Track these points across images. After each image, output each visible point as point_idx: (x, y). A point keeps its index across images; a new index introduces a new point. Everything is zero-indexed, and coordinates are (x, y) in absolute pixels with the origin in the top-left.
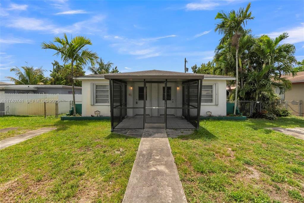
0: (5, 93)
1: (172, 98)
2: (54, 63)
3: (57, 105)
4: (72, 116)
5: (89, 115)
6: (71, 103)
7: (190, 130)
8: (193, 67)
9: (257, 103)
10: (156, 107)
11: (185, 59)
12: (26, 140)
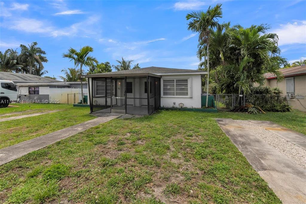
0: (50, 88)
3: (75, 96)
4: (81, 104)
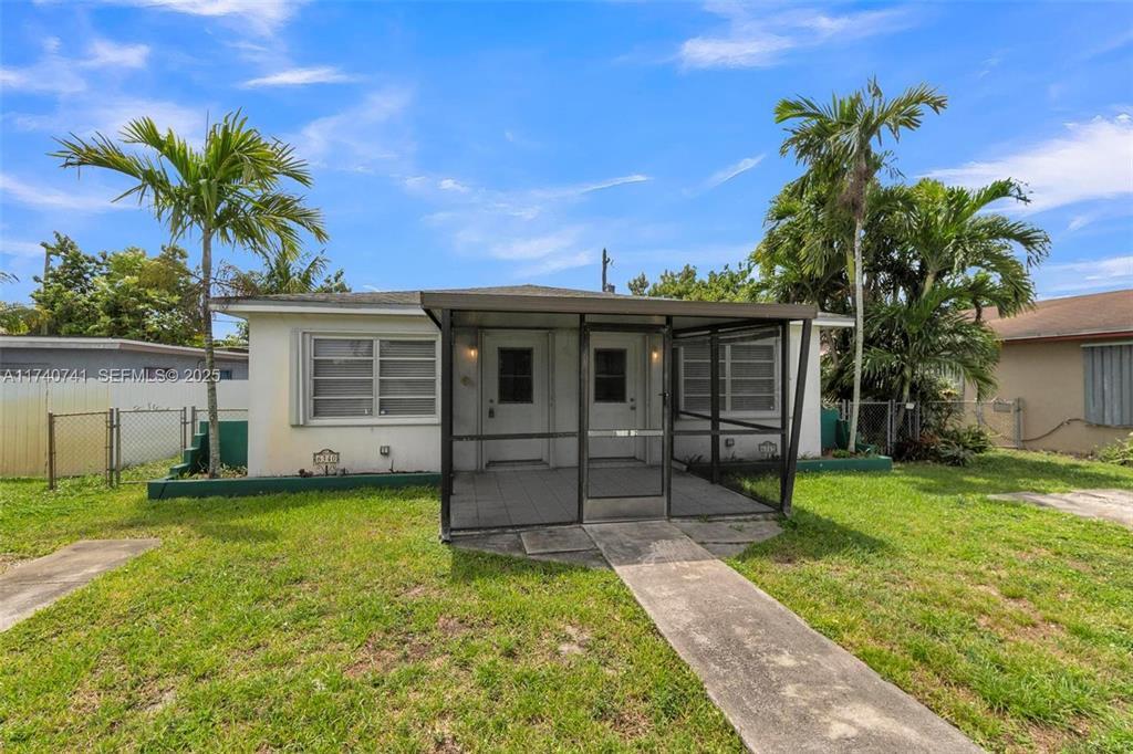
1: (629, 394)
2: (53, 243)
3: (118, 426)
4: (201, 478)
5: (288, 469)
6: (189, 419)
7: (759, 516)
8: (635, 281)
9: (907, 410)
10: (629, 430)
11: (605, 251)
12: (21, 618)
